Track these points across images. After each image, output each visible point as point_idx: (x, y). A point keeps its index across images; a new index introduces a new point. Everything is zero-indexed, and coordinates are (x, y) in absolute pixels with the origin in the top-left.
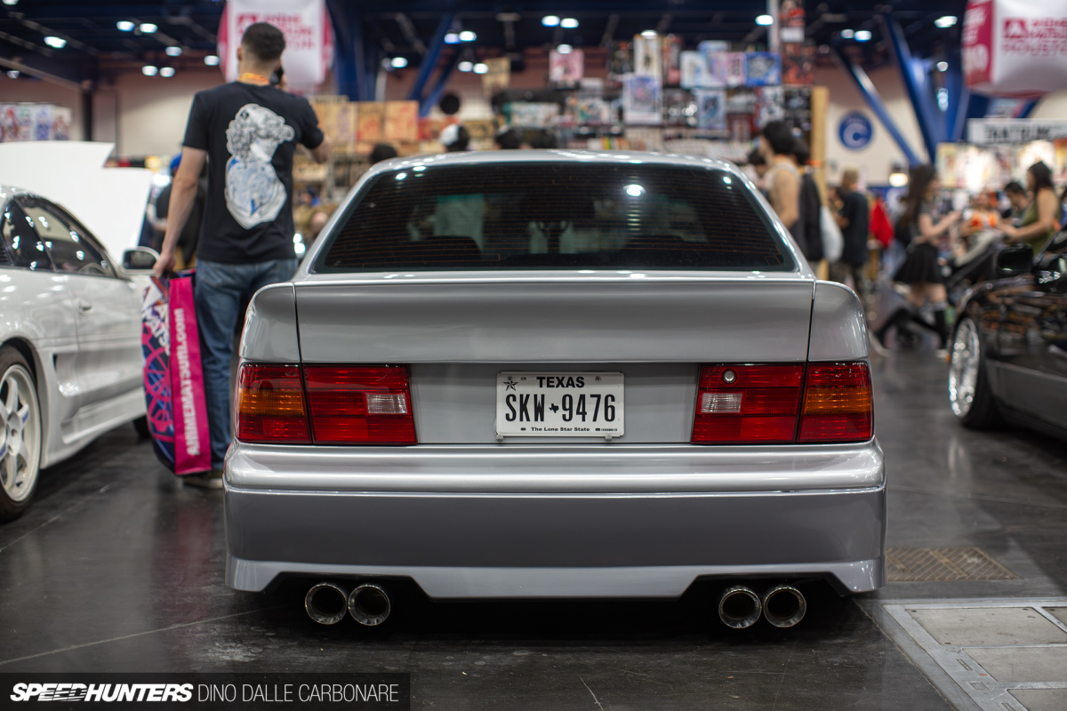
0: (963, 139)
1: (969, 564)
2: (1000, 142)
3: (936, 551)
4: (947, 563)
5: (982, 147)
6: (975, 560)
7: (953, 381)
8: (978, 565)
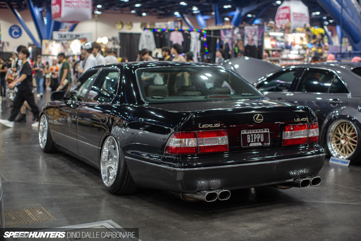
0: (51, 38)
1: (39, 215)
2: (63, 40)
3: (28, 210)
4: (31, 215)
5: (57, 41)
6: (41, 213)
7: (40, 136)
8: (41, 215)
